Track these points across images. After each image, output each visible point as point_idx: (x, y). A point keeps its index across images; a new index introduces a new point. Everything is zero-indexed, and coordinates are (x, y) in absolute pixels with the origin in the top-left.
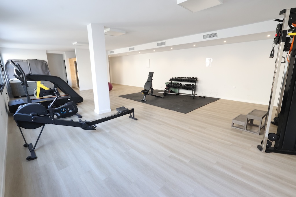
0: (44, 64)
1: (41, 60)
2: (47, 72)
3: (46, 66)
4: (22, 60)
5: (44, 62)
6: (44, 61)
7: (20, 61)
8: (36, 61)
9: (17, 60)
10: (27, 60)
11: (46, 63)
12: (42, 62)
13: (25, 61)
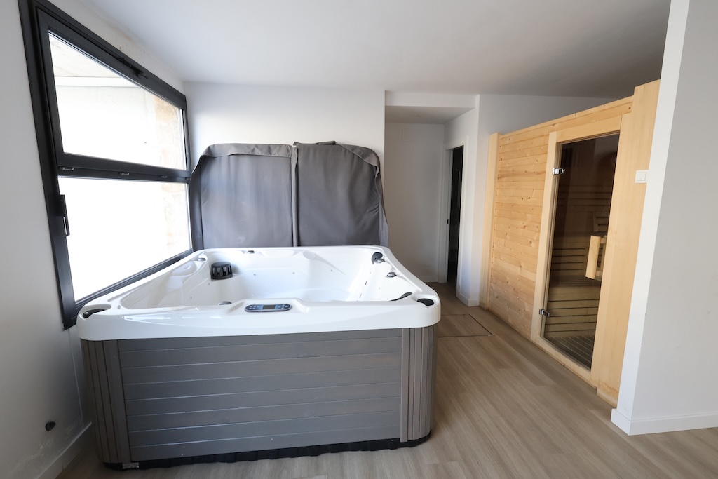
0: (366, 170)
1: (354, 148)
2: (373, 215)
3: (374, 177)
4: (269, 148)
5: (366, 160)
6: (368, 152)
7: (258, 152)
8: (331, 148)
9: (248, 146)
10: (288, 148)
11: (374, 163)
12: (359, 155)
13: (282, 153)
